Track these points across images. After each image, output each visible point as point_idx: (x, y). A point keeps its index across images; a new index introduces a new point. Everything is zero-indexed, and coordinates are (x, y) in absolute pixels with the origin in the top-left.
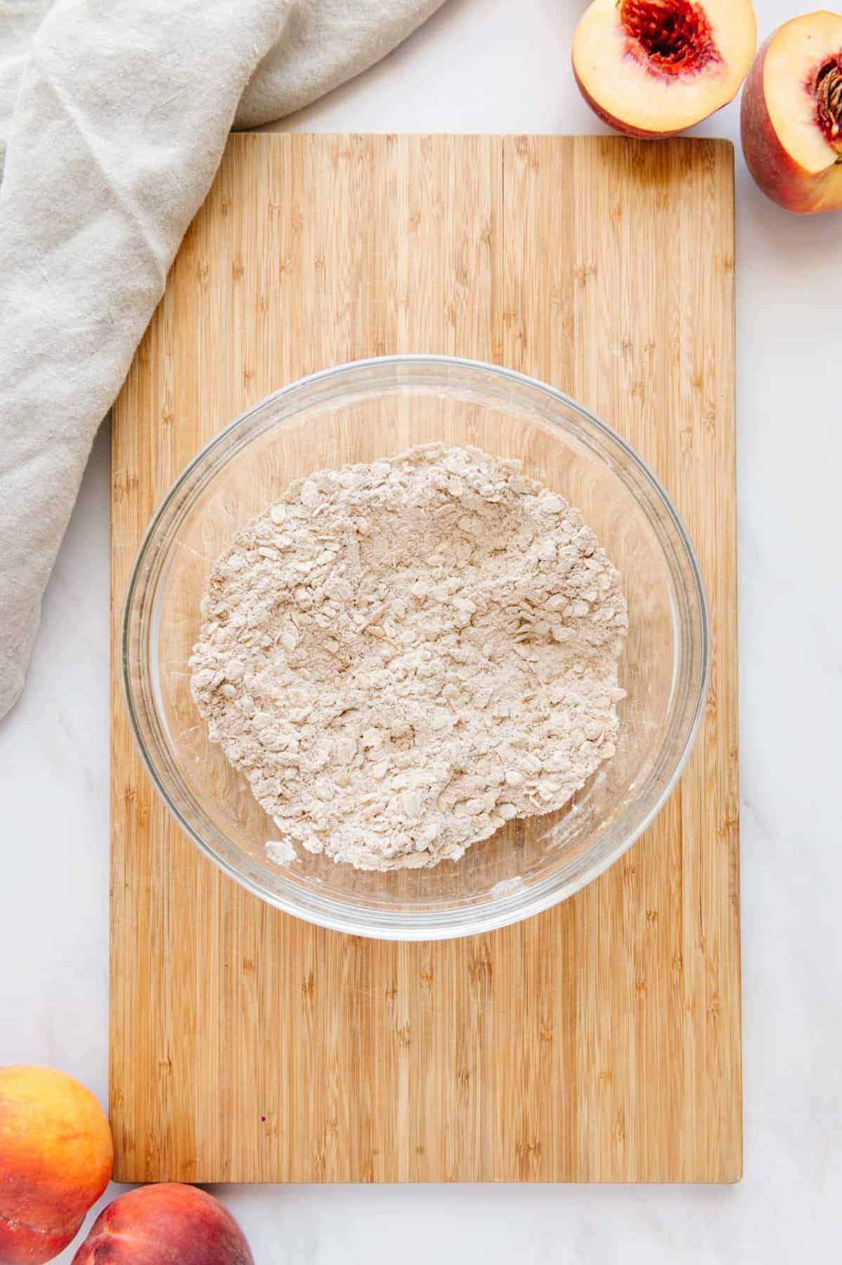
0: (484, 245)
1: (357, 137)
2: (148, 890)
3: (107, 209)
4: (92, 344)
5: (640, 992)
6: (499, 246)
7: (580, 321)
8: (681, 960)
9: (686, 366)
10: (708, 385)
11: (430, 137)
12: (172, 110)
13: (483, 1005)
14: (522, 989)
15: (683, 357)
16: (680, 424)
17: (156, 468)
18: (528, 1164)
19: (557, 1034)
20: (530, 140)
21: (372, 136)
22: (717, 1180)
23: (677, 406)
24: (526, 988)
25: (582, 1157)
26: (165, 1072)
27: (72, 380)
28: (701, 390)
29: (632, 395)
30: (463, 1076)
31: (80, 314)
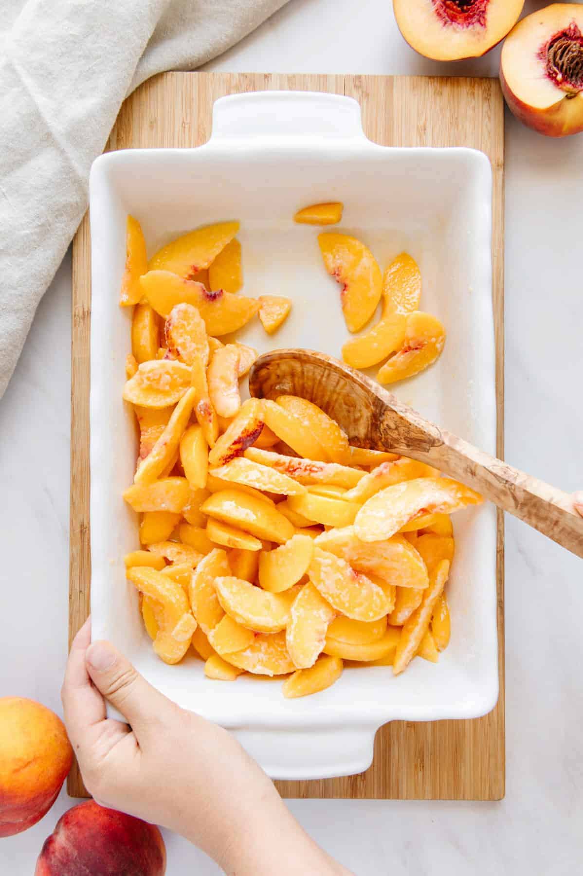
1: (244, 76)
3: (47, 147)
4: (34, 241)
11: (294, 76)
12: (94, 72)
18: (356, 786)
20: (363, 79)
21: (254, 74)
22: (487, 798)
25: (394, 782)
27: (21, 268)
31: (27, 220)
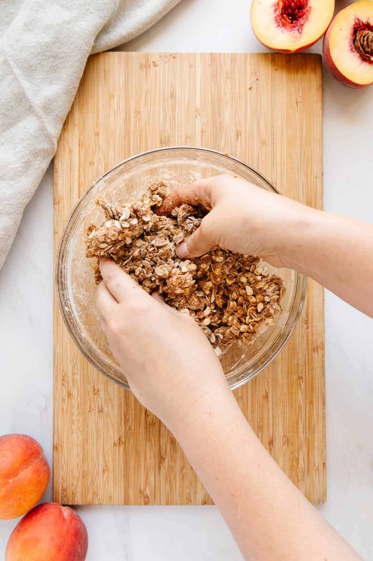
0: (164, 456)
2: (307, 175)
3: (30, 114)
4: (21, 172)
5: (97, 131)
6: (157, 455)
7: (121, 422)
8: (79, 145)
9: (75, 403)
10: (65, 394)
11: (187, 504)
12: (58, 68)
13: (164, 127)
14: (148, 133)
15: (76, 406)
16: (78, 377)
17: (305, 357)
19: (133, 114)
20: (143, 504)
23: (79, 384)
24: (146, 133)
26: (299, 99)
27: (12, 187)
28: (68, 392)
29: (99, 390)
30: (173, 96)
31: (16, 159)
